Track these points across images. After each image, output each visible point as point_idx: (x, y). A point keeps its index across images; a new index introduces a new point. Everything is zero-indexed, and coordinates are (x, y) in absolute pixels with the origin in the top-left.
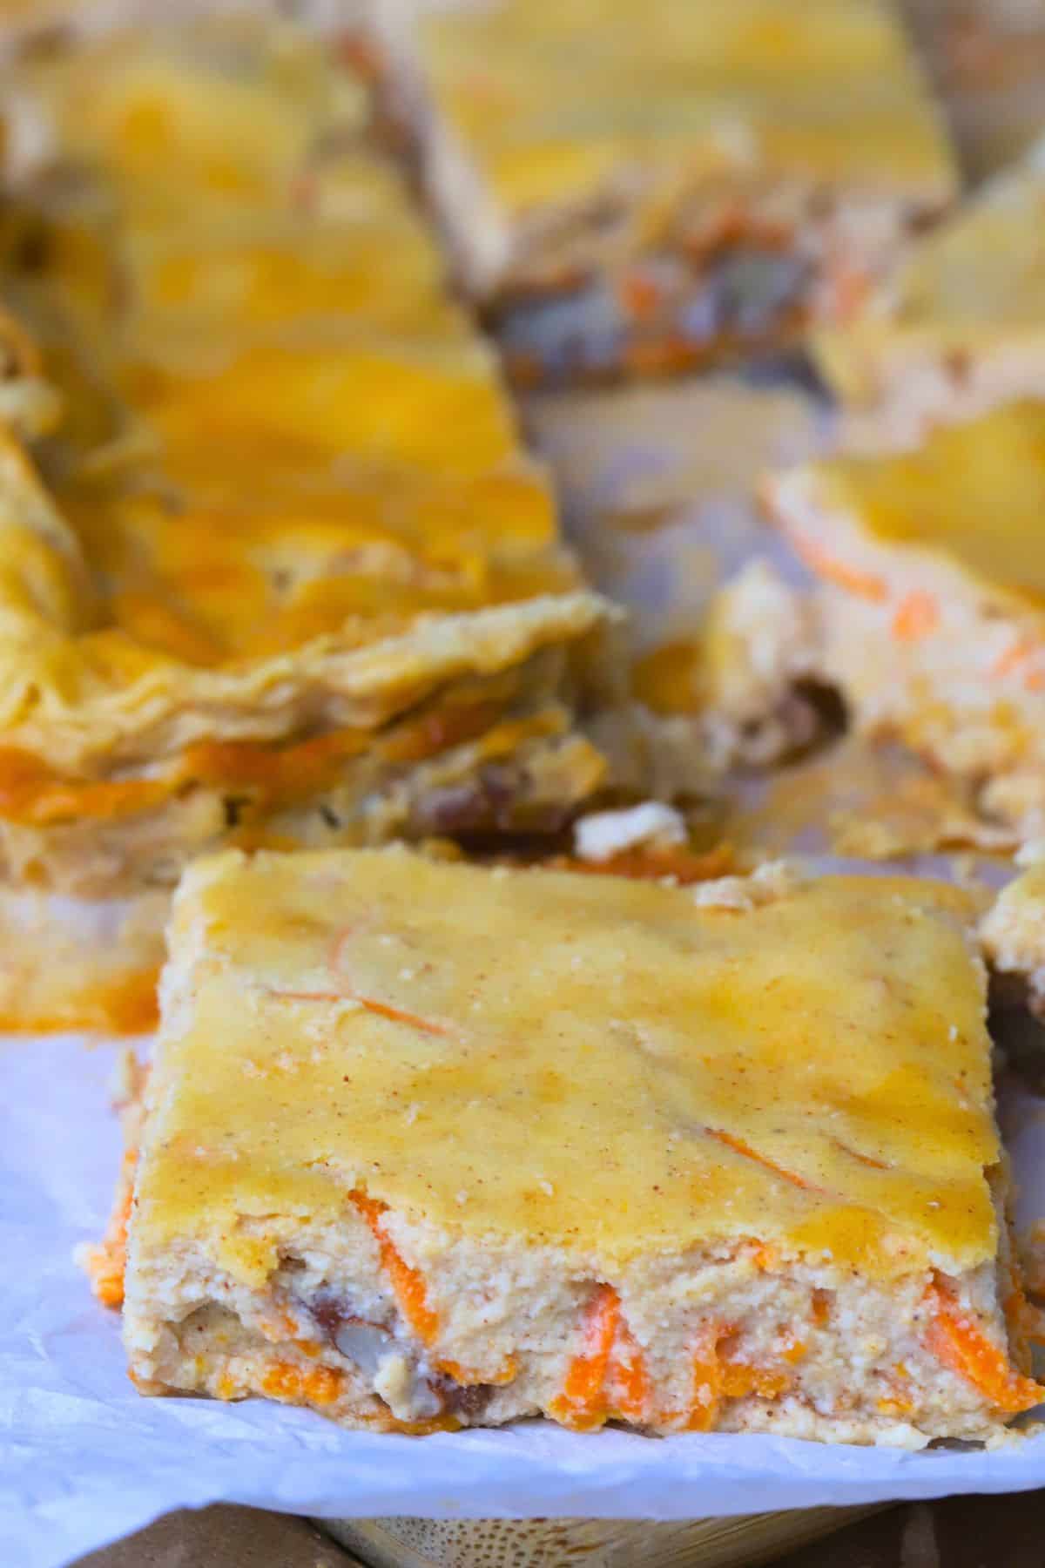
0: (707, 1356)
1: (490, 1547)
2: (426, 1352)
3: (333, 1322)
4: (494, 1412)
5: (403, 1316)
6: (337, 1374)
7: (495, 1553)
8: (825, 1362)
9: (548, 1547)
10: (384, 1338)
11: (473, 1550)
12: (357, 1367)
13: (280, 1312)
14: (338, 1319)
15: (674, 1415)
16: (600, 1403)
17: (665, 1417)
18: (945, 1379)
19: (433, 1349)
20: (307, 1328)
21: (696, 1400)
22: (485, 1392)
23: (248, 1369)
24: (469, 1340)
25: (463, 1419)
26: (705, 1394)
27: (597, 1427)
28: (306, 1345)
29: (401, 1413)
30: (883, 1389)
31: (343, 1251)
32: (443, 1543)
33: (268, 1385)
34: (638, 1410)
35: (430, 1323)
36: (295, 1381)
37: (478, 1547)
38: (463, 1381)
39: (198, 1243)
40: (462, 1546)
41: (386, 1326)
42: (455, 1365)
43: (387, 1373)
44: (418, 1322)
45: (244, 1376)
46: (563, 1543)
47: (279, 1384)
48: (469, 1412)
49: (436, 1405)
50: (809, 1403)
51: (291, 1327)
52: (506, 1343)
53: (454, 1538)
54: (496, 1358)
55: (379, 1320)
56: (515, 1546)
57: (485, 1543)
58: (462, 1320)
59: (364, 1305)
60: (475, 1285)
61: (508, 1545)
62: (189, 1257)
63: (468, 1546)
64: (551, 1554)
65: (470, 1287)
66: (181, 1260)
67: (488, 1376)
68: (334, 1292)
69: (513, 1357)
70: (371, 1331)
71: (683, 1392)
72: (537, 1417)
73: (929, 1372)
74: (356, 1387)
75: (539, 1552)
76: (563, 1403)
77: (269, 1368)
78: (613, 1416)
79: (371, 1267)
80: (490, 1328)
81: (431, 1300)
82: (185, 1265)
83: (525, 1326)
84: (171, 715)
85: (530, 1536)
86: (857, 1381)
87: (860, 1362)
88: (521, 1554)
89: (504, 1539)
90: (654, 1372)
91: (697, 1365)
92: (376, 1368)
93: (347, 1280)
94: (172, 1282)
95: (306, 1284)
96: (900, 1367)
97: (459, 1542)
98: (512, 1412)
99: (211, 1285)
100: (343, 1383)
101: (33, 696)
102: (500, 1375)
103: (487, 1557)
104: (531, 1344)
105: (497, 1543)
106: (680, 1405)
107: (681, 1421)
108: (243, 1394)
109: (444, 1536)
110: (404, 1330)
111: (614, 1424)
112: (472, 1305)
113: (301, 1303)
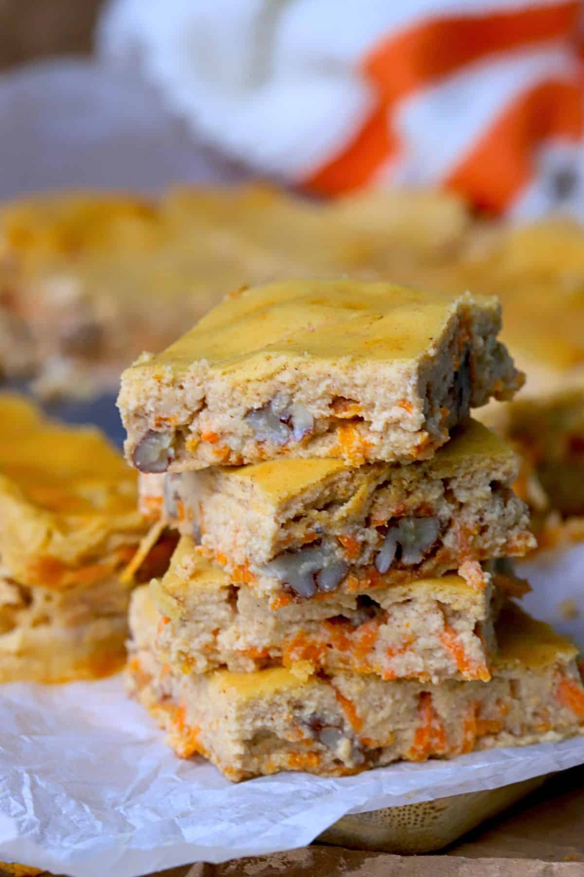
0: (471, 719)
1: (404, 815)
2: (357, 736)
3: (318, 728)
4: (384, 759)
5: (347, 721)
6: (318, 753)
7: (406, 817)
8: (516, 712)
9: (428, 811)
10: (340, 732)
11: (396, 817)
12: (328, 748)
13: (296, 728)
14: (320, 727)
15: (457, 747)
16: (428, 747)
17: (453, 749)
18: (563, 712)
19: (361, 734)
20: (307, 734)
21: (465, 740)
22: (380, 751)
23: (279, 758)
24: (374, 728)
25: (371, 764)
26: (470, 736)
27: (425, 760)
28: (307, 741)
29: (349, 765)
30: (539, 721)
31: (322, 697)
32: (382, 817)
33: (290, 763)
34: (442, 748)
35: (359, 722)
36: (302, 759)
37: (399, 815)
38: (373, 746)
39: (260, 701)
40: (391, 817)
41: (340, 726)
42: (369, 739)
43: (342, 748)
44: (354, 723)
45: (279, 761)
46: (433, 808)
47: (295, 762)
48: (374, 761)
49: (362, 759)
50: (511, 732)
51: (301, 733)
52: (390, 727)
53: (387, 814)
54: (386, 734)
55: (337, 724)
56: (415, 812)
57: (401, 813)
58: (372, 719)
59: (331, 719)
60: (377, 703)
61: (412, 812)
62: (256, 708)
63: (394, 816)
64: (429, 813)
65: (375, 704)
66: (252, 710)
67: (383, 743)
68: (318, 716)
69: (392, 733)
70: (334, 730)
71: (460, 737)
72: (400, 760)
73: (557, 710)
74: (328, 757)
75: (425, 813)
76: (413, 750)
77: (289, 755)
78: (432, 753)
79: (333, 702)
80: (384, 721)
81: (358, 712)
82: (255, 712)
83: (397, 718)
84: (107, 537)
85: (420, 807)
86: (529, 718)
87: (530, 710)
88: (418, 815)
89: (409, 810)
90: (447, 730)
91: (466, 723)
92: (336, 746)
93: (324, 709)
94: (249, 720)
95: (307, 714)
96: (545, 709)
97: (389, 815)
98: (392, 757)
99: (265, 720)
100: (321, 757)
101: (49, 535)
102: (388, 741)
103: (403, 819)
104: (401, 726)
105: (406, 812)
106: (459, 742)
107: (459, 750)
108: (278, 770)
109: (382, 815)
110: (347, 728)
111: (433, 757)
112: (376, 712)
113: (304, 723)
